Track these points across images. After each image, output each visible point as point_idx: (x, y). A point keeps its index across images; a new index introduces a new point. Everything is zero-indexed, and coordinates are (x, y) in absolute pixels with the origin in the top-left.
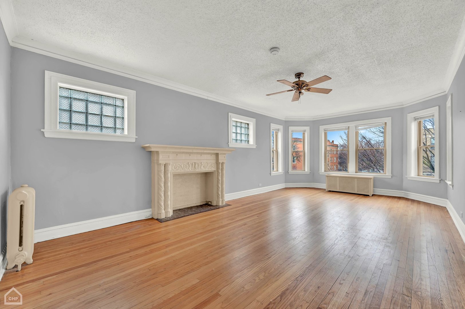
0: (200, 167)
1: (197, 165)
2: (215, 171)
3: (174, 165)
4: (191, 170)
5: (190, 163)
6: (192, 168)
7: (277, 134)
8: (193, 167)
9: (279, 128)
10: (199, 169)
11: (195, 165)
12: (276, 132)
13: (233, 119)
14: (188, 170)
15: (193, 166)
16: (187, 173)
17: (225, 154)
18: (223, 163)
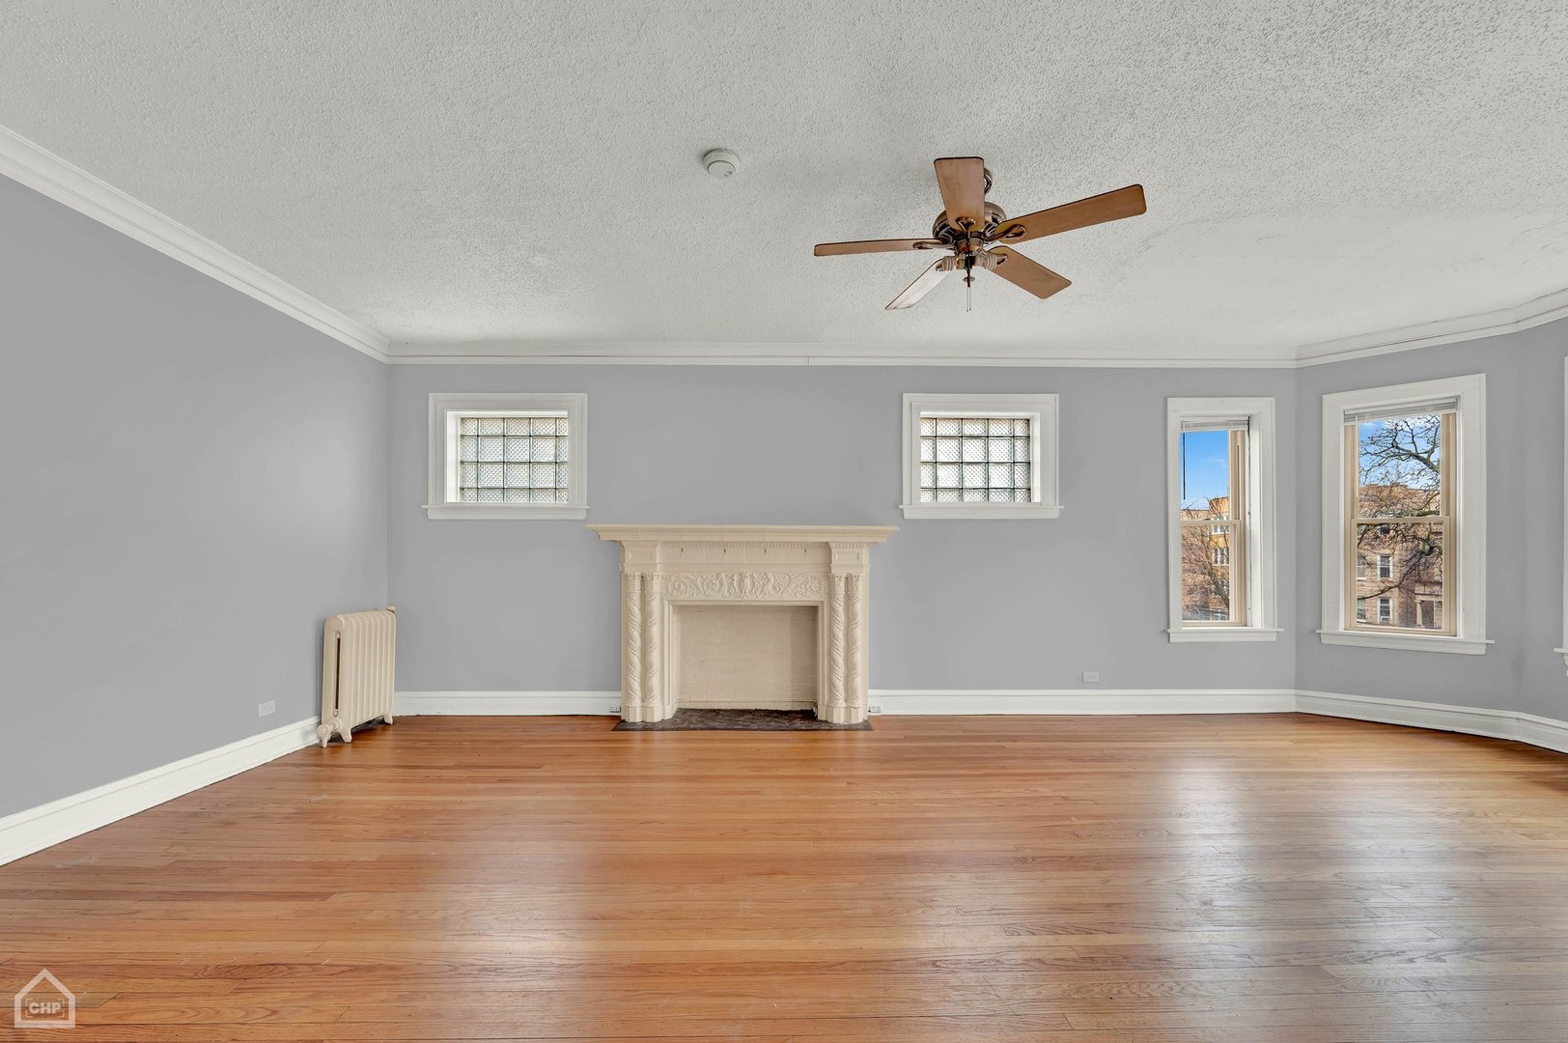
0: (760, 589)
1: (748, 582)
2: (822, 602)
3: (673, 579)
4: (727, 594)
5: (723, 575)
6: (732, 590)
7: (1239, 444)
8: (735, 585)
9: (1247, 412)
10: (758, 592)
11: (741, 580)
12: (1235, 433)
13: (924, 414)
14: (719, 597)
15: (735, 583)
16: (716, 604)
17: (860, 545)
18: (849, 580)
